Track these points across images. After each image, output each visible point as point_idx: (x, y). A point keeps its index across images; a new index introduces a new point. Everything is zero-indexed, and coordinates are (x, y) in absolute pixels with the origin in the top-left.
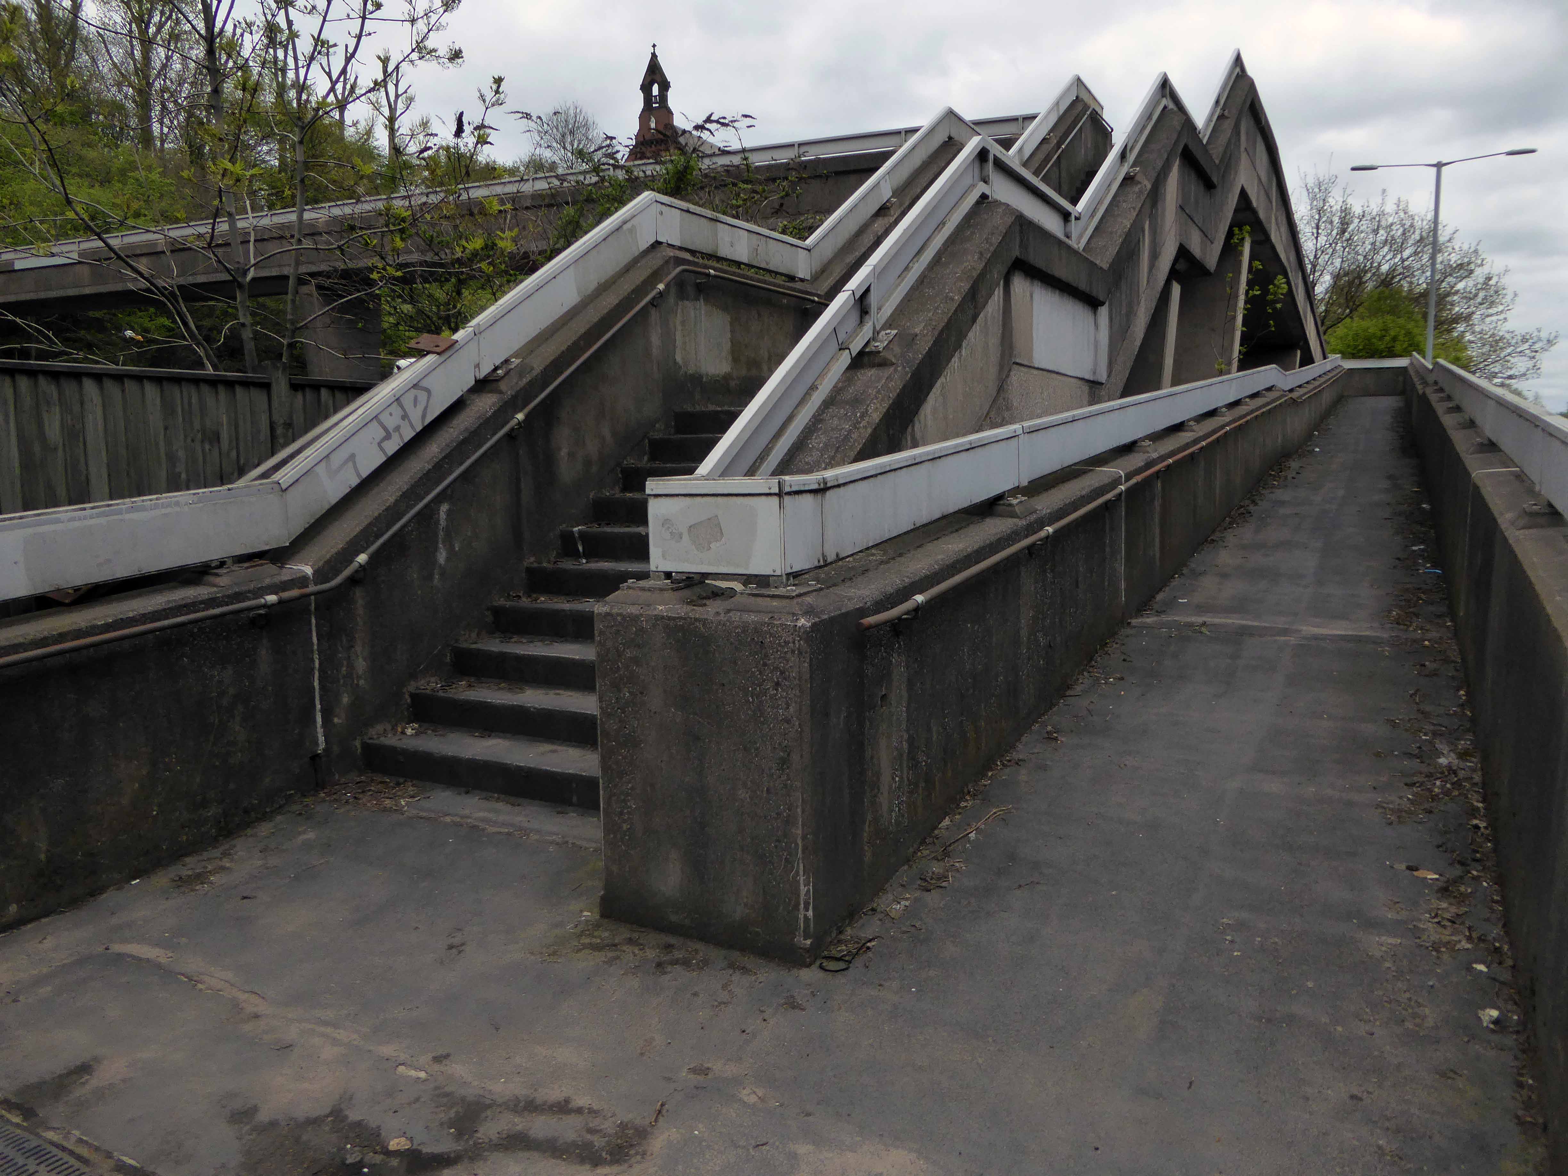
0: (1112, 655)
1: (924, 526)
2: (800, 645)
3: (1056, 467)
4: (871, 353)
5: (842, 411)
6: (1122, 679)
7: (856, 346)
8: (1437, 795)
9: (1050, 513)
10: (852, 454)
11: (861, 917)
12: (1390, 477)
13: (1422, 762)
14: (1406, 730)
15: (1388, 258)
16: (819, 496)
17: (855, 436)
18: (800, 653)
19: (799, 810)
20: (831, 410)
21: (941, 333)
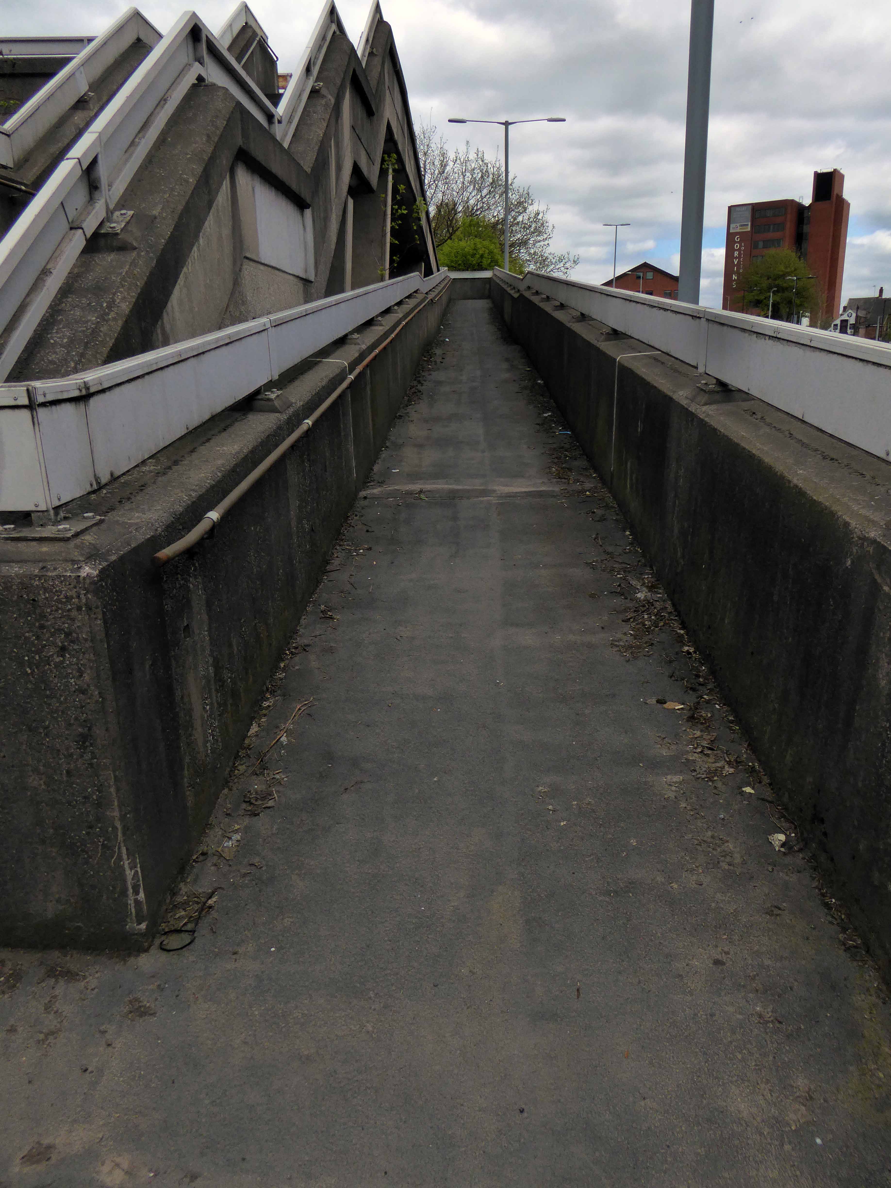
0: (356, 527)
1: (196, 429)
2: (87, 599)
3: (297, 360)
4: (106, 235)
5: (84, 300)
6: (370, 549)
7: (90, 225)
8: (650, 628)
9: (303, 405)
10: (105, 350)
11: (193, 867)
12: (507, 360)
13: (626, 599)
14: (604, 571)
15: (473, 194)
16: (82, 406)
17: (104, 329)
18: (89, 609)
19: (112, 790)
20: (70, 300)
21: (180, 217)
